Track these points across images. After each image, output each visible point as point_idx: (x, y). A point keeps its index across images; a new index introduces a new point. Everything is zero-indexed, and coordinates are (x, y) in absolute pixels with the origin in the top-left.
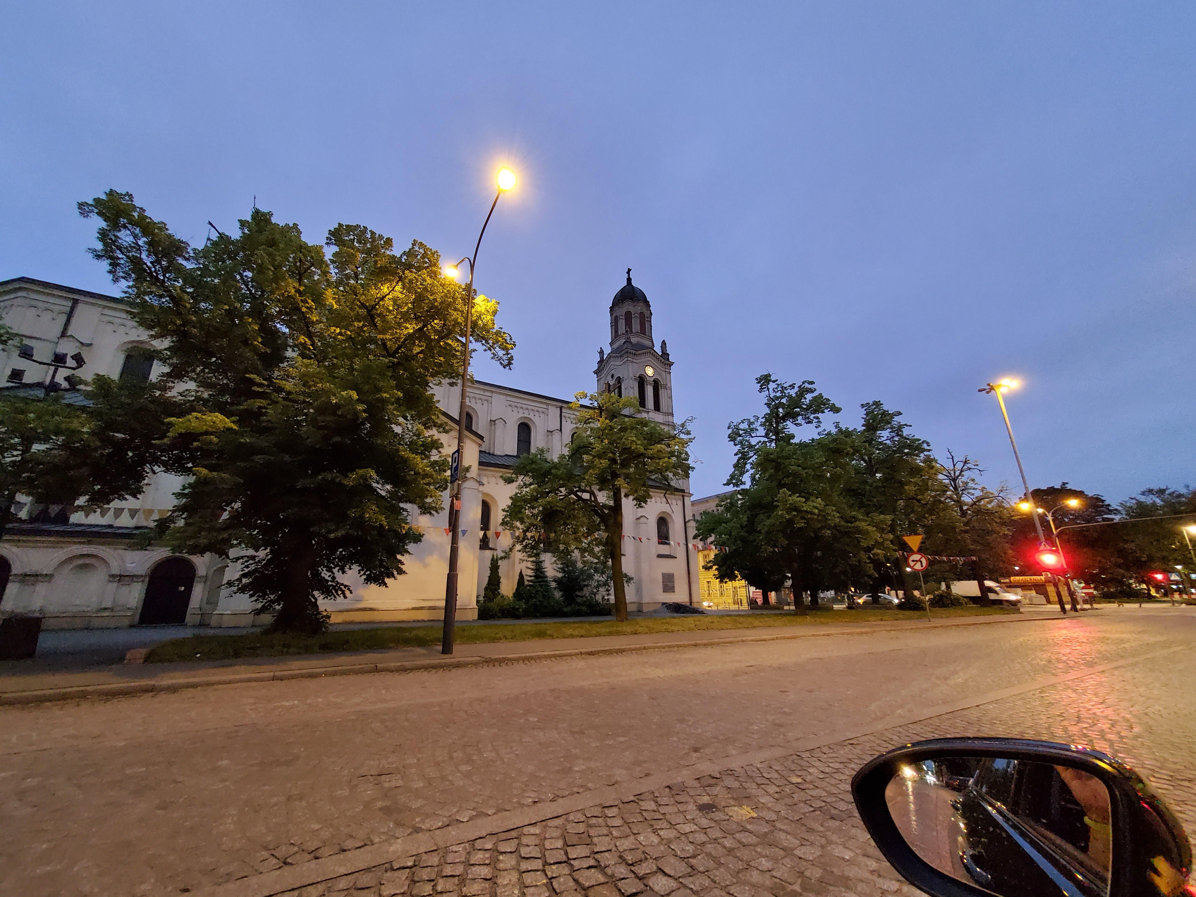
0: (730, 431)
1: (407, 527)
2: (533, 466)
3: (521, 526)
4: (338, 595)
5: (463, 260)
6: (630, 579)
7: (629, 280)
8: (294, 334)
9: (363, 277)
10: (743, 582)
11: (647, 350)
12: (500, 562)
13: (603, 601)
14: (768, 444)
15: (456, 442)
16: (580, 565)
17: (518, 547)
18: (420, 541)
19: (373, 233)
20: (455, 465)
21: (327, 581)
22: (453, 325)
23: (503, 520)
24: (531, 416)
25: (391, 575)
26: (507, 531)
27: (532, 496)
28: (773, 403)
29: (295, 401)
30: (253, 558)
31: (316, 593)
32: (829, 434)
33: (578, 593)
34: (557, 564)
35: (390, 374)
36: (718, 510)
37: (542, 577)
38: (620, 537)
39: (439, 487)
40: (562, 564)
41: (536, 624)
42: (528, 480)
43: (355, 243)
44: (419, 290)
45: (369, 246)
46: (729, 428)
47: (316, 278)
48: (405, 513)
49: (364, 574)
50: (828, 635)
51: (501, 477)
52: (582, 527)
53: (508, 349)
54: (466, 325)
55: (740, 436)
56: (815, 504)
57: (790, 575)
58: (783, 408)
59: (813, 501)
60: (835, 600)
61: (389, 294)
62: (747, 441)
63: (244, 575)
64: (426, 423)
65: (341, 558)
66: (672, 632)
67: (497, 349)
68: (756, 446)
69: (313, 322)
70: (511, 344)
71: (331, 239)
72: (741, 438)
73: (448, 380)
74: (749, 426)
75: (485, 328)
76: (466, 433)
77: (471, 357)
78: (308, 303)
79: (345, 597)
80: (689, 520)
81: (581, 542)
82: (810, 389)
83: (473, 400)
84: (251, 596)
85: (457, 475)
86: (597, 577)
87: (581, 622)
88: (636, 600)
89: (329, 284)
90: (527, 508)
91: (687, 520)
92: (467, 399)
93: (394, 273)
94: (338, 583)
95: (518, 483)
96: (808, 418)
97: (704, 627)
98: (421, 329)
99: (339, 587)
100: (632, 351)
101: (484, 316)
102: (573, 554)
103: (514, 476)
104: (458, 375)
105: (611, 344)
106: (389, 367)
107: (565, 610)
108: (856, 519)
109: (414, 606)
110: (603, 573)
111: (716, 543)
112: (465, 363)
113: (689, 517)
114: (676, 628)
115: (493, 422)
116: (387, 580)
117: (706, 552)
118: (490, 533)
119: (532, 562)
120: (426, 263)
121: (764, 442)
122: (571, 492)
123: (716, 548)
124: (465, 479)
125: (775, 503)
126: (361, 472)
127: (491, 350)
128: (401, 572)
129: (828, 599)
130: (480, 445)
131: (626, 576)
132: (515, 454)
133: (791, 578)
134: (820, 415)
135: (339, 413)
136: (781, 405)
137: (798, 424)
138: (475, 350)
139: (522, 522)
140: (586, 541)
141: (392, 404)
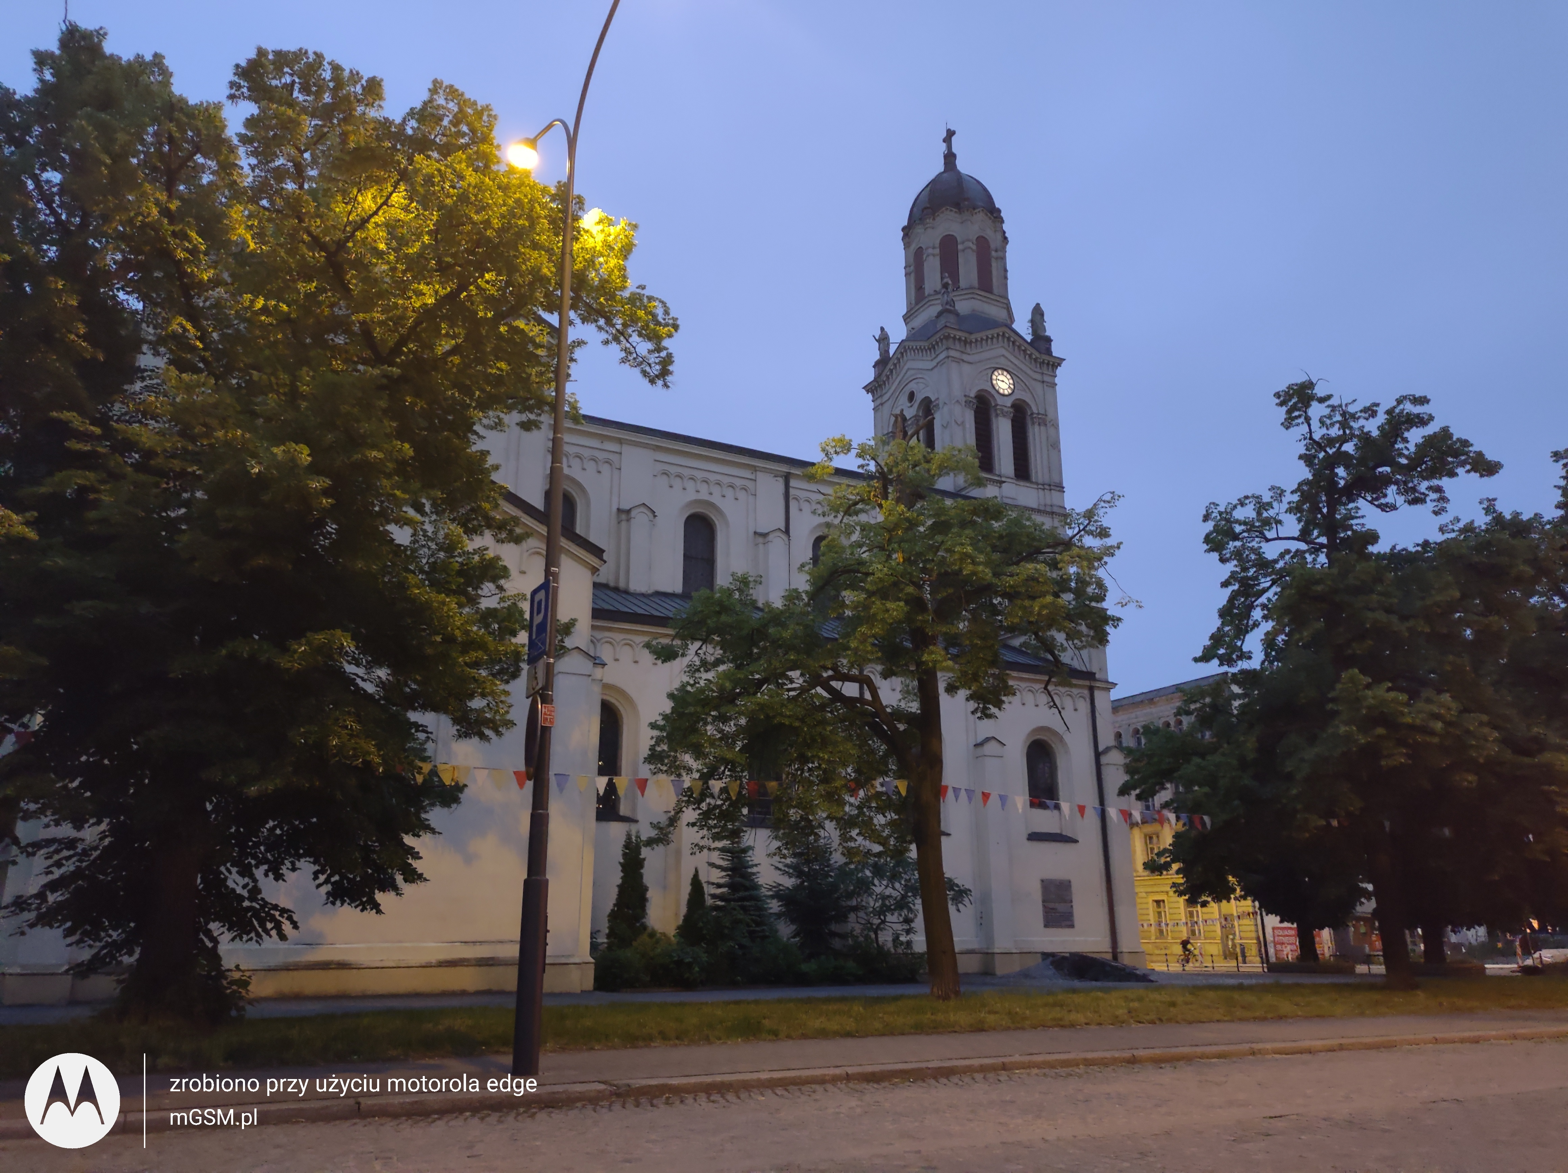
0: (1210, 526)
1: (426, 768)
2: (724, 618)
3: (695, 765)
4: (267, 933)
5: (550, 126)
6: (961, 894)
7: (950, 158)
8: (155, 314)
9: (313, 173)
10: (1248, 905)
11: (995, 332)
12: (645, 852)
13: (895, 947)
14: (1309, 558)
15: (541, 563)
16: (838, 858)
17: (690, 815)
18: (457, 800)
19: (336, 68)
20: (538, 619)
21: (241, 898)
22: (531, 284)
23: (652, 748)
24: (716, 499)
25: (389, 885)
26: (662, 777)
27: (721, 689)
28: (1322, 455)
29: (161, 473)
30: (71, 844)
31: (214, 926)
32: (1469, 529)
33: (834, 927)
34: (785, 857)
35: (383, 404)
36: (1180, 723)
37: (747, 889)
38: (939, 791)
39: (501, 672)
40: (795, 855)
41: (737, 1003)
42: (712, 652)
43: (296, 94)
44: (448, 201)
45: (327, 98)
46: (1206, 518)
47: (206, 179)
48: (422, 736)
49: (327, 881)
50: (1476, 1041)
51: (647, 646)
52: (845, 766)
53: (663, 338)
54: (560, 285)
55: (1236, 537)
56: (1436, 710)
57: (1370, 887)
58: (1347, 468)
59: (1428, 701)
60: (1489, 951)
61: (376, 213)
62: (1252, 549)
63: (53, 886)
64: (469, 520)
65: (273, 844)
66: (1072, 1025)
67: (635, 338)
68: (1276, 561)
69: (201, 281)
70: (667, 325)
71: (239, 87)
72: (1238, 544)
73: (513, 418)
74: (1259, 514)
75: (606, 288)
76: (564, 543)
77: (572, 360)
78: (187, 238)
79: (283, 937)
80: (1107, 750)
81: (841, 803)
82: (1418, 416)
83: (576, 463)
84: (68, 933)
85: (544, 643)
86: (879, 887)
87: (843, 999)
88: (975, 946)
89: (237, 194)
90: (709, 719)
91: (1101, 749)
92: (564, 460)
93: (386, 161)
94: (265, 904)
95: (686, 661)
96: (1414, 490)
97: (1152, 1016)
98: (452, 297)
99: (268, 913)
100: (959, 334)
101: (601, 260)
102: (822, 833)
103: (677, 642)
104: (541, 403)
105: (907, 318)
106: (382, 388)
107: (805, 967)
108: (1539, 745)
109: (442, 956)
110: (894, 877)
111: (1176, 805)
112: (560, 376)
113: (1106, 739)
114: (1079, 1017)
115: (624, 514)
116: (379, 896)
117: (1149, 829)
118: (622, 783)
119: (723, 850)
120: (464, 135)
121: (1299, 553)
122: (816, 680)
123: (1178, 819)
124: (561, 651)
125: (1330, 706)
126: (320, 638)
127: (619, 342)
128: (413, 876)
129: (1470, 947)
130: (595, 570)
131: (951, 884)
132: (678, 588)
133: (1376, 893)
134: (1445, 482)
135: (266, 498)
136: (1342, 458)
137: (1386, 505)
138: (580, 343)
139: (698, 754)
140: (852, 800)
141: (389, 476)
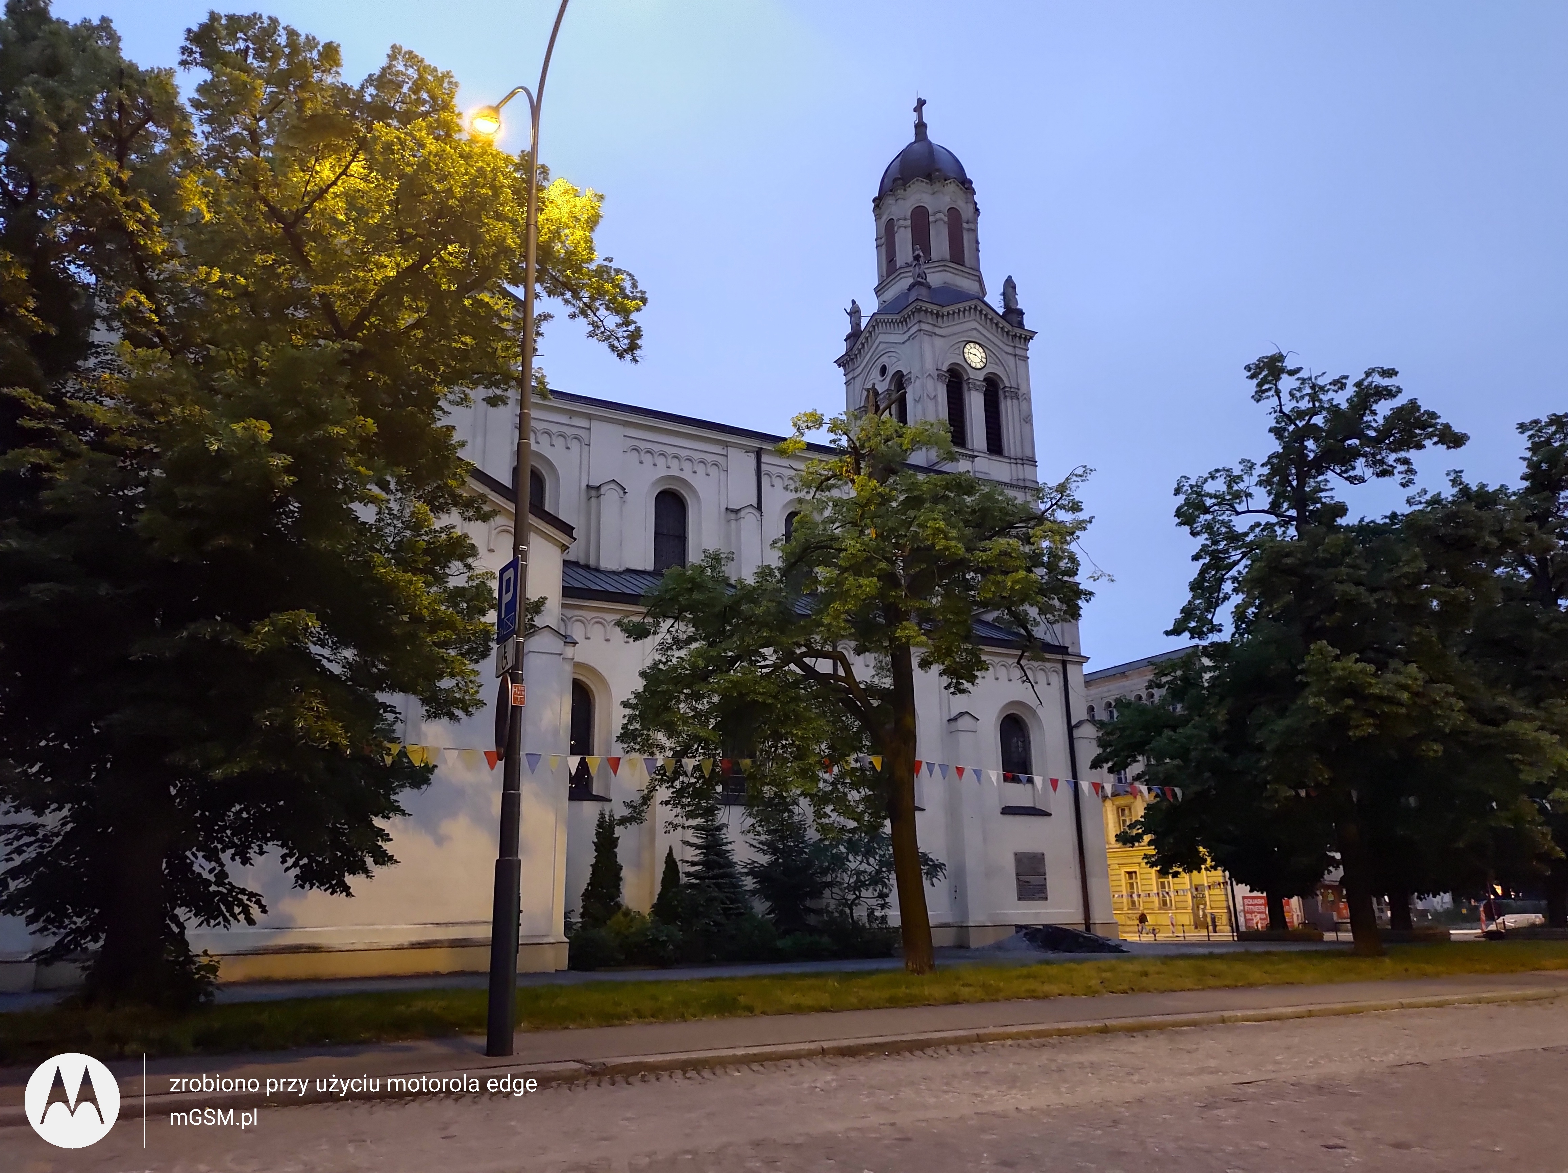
0: (1181, 499)
1: (395, 749)
2: (696, 596)
3: (668, 743)
4: (235, 918)
5: (513, 94)
6: (936, 868)
7: (921, 127)
8: (108, 287)
9: (269, 141)
10: (1219, 875)
11: (966, 304)
12: (619, 831)
13: (870, 921)
14: (1279, 531)
15: (508, 542)
16: (812, 835)
17: (663, 793)
18: (427, 781)
19: (292, 34)
20: (507, 598)
21: (208, 883)
22: (495, 256)
23: (624, 727)
24: (687, 475)
25: (359, 868)
26: (635, 755)
27: (694, 667)
28: (1292, 428)
29: (119, 451)
30: (32, 829)
31: (180, 912)
32: (1436, 500)
33: (809, 903)
34: (759, 834)
35: (345, 379)
36: (1152, 696)
37: (721, 866)
38: (913, 766)
39: (469, 652)
40: (769, 832)
41: (712, 980)
42: (684, 630)
43: (250, 60)
44: (409, 170)
45: (283, 64)
46: (1177, 492)
47: (158, 148)
48: (390, 717)
49: (295, 865)
50: (1440, 1005)
51: (619, 624)
52: (819, 742)
53: (631, 312)
54: (525, 257)
55: (1206, 511)
56: (1402, 679)
57: (1338, 856)
58: (1316, 440)
59: (1396, 671)
60: (1454, 918)
61: (334, 183)
62: (1223, 523)
63: (14, 873)
64: (435, 498)
65: (240, 827)
66: (1046, 997)
67: (602, 312)
68: (1246, 534)
69: (154, 254)
70: (634, 298)
71: (191, 52)
72: (1209, 517)
73: (480, 393)
74: (1230, 487)
75: (572, 261)
76: (533, 520)
77: (538, 334)
78: (138, 208)
79: (251, 921)
80: (1079, 724)
81: (816, 779)
82: (1386, 388)
83: (544, 440)
84: (30, 921)
85: (513, 623)
86: (854, 863)
87: (818, 975)
88: (949, 919)
89: (191, 163)
90: (682, 697)
91: (1073, 723)
92: (532, 436)
93: (345, 130)
94: (234, 887)
95: (658, 638)
96: (1382, 462)
97: (1125, 987)
98: (415, 269)
99: (236, 898)
100: (930, 307)
101: (567, 231)
102: (796, 810)
103: (649, 620)
104: (507, 378)
105: (878, 291)
106: (344, 363)
107: (780, 944)
108: (1506, 715)
109: (415, 939)
110: (869, 853)
111: (1148, 778)
112: (527, 351)
113: (1079, 713)
114: (1054, 989)
115: (594, 491)
116: (349, 879)
117: (1121, 801)
118: (594, 762)
119: (696, 828)
120: (424, 102)
121: (1269, 526)
122: (788, 657)
123: (1150, 790)
124: (532, 630)
125: (1299, 677)
126: (284, 618)
127: (586, 316)
128: (383, 858)
129: (1436, 914)
130: (564, 548)
131: (925, 859)
132: (650, 566)
133: (1343, 861)
134: (1412, 454)
135: (227, 475)
136: (1311, 431)
137: (1355, 477)
138: (547, 317)
139: (671, 732)
140: (826, 776)
141: (352, 453)
